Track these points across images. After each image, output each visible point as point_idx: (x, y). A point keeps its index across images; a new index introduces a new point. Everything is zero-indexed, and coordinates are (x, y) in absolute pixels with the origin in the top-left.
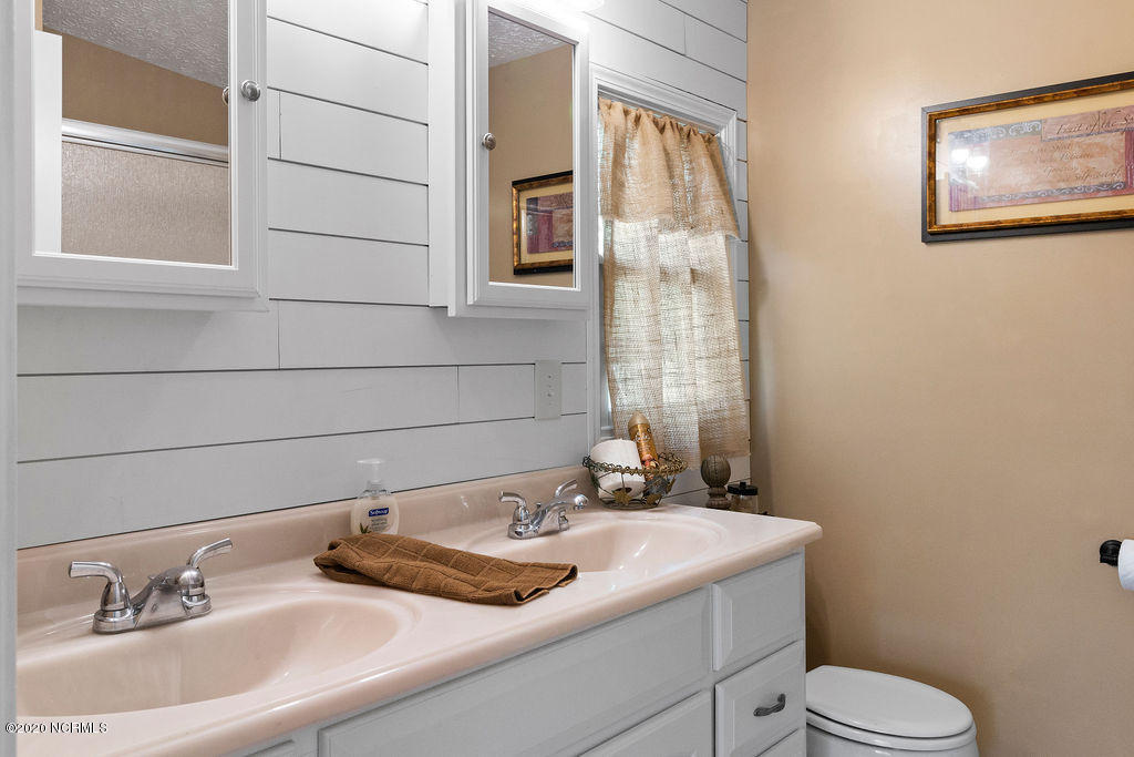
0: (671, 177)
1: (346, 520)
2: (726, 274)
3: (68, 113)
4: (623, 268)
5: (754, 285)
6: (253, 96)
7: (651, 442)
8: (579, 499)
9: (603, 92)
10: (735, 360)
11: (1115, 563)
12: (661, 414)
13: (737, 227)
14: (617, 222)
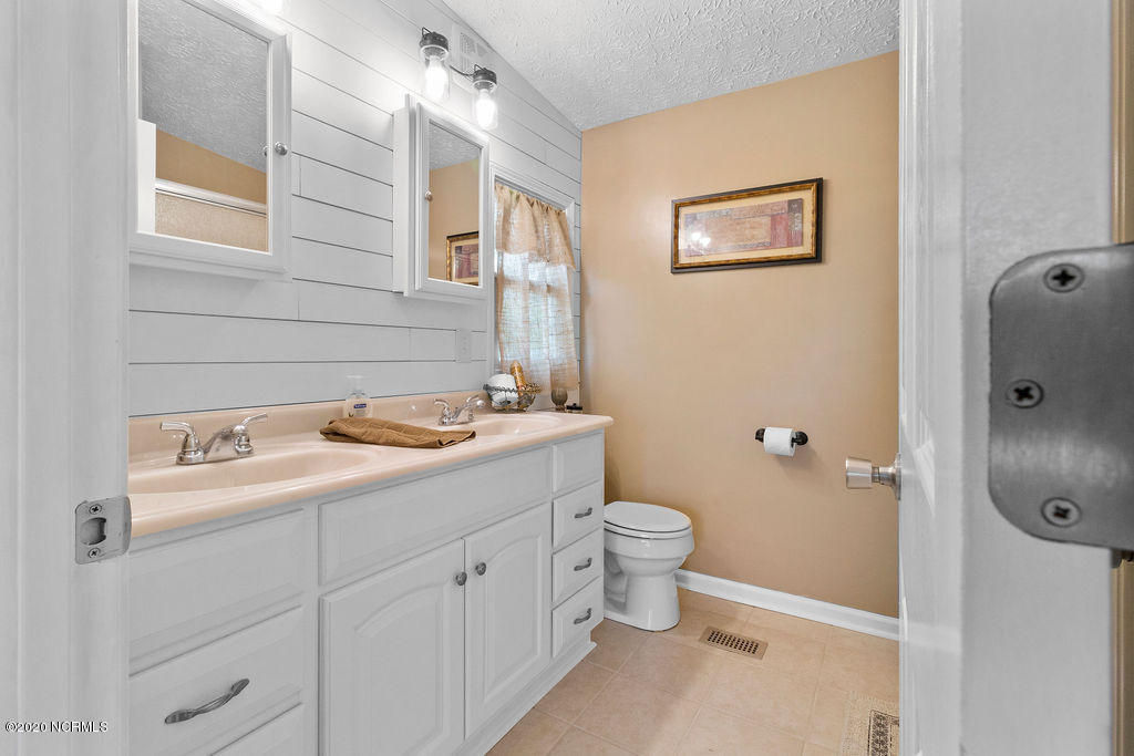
0: (537, 232)
1: (340, 411)
2: (567, 288)
3: (159, 175)
4: (509, 281)
5: (582, 297)
6: (283, 152)
7: (522, 377)
8: (479, 402)
9: (498, 179)
10: (572, 336)
11: (762, 440)
12: (529, 363)
13: (573, 263)
14: (506, 254)
